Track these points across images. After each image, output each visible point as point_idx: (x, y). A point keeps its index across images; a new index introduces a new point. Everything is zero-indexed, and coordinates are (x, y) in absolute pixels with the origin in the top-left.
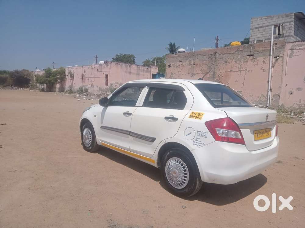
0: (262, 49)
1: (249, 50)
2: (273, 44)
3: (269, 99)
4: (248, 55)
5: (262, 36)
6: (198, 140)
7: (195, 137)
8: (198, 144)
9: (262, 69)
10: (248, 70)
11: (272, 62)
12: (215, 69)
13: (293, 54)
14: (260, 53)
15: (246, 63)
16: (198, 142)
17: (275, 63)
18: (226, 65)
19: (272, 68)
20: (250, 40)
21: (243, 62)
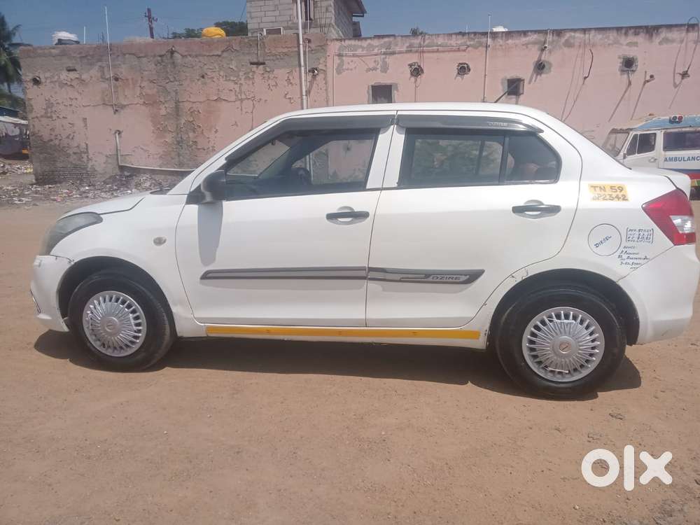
0: (281, 50)
1: (254, 50)
2: (303, 41)
3: (308, 163)
4: (252, 64)
5: (273, 19)
6: (629, 251)
7: (623, 246)
8: (630, 261)
9: (287, 97)
10: (257, 98)
11: (306, 80)
12: (177, 93)
13: (343, 65)
14: (278, 59)
15: (251, 82)
16: (631, 256)
17: (312, 83)
18: (205, 84)
19: (306, 95)
20: (249, 27)
21: (243, 79)
